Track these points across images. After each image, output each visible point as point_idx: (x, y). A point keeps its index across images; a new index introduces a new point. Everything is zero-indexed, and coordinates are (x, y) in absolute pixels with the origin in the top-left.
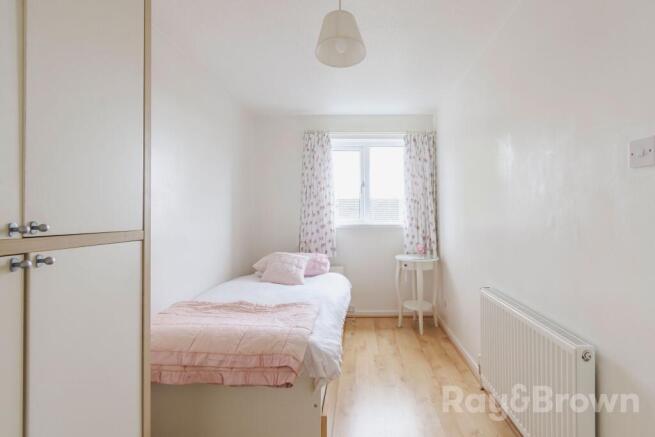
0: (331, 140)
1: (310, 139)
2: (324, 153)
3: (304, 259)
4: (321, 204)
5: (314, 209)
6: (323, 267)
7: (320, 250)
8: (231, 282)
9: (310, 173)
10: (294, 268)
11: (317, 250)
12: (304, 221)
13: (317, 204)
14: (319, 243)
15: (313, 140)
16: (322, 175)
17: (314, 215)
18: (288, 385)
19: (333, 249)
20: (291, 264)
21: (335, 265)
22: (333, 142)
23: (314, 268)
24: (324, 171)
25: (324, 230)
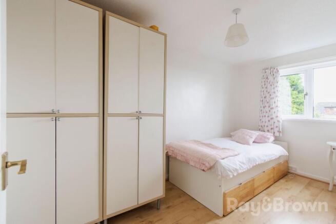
0: (280, 71)
1: (266, 72)
2: (274, 78)
3: (255, 134)
4: (271, 107)
5: (267, 109)
6: (267, 140)
7: (270, 131)
8: (223, 139)
9: (265, 90)
10: (248, 137)
11: (268, 131)
12: (261, 115)
13: (269, 107)
14: (269, 128)
15: (267, 73)
16: (273, 91)
17: (266, 112)
18: (203, 170)
19: (279, 132)
20: (247, 135)
21: (277, 140)
22: (281, 71)
23: (261, 139)
24: (274, 88)
25: (273, 121)
